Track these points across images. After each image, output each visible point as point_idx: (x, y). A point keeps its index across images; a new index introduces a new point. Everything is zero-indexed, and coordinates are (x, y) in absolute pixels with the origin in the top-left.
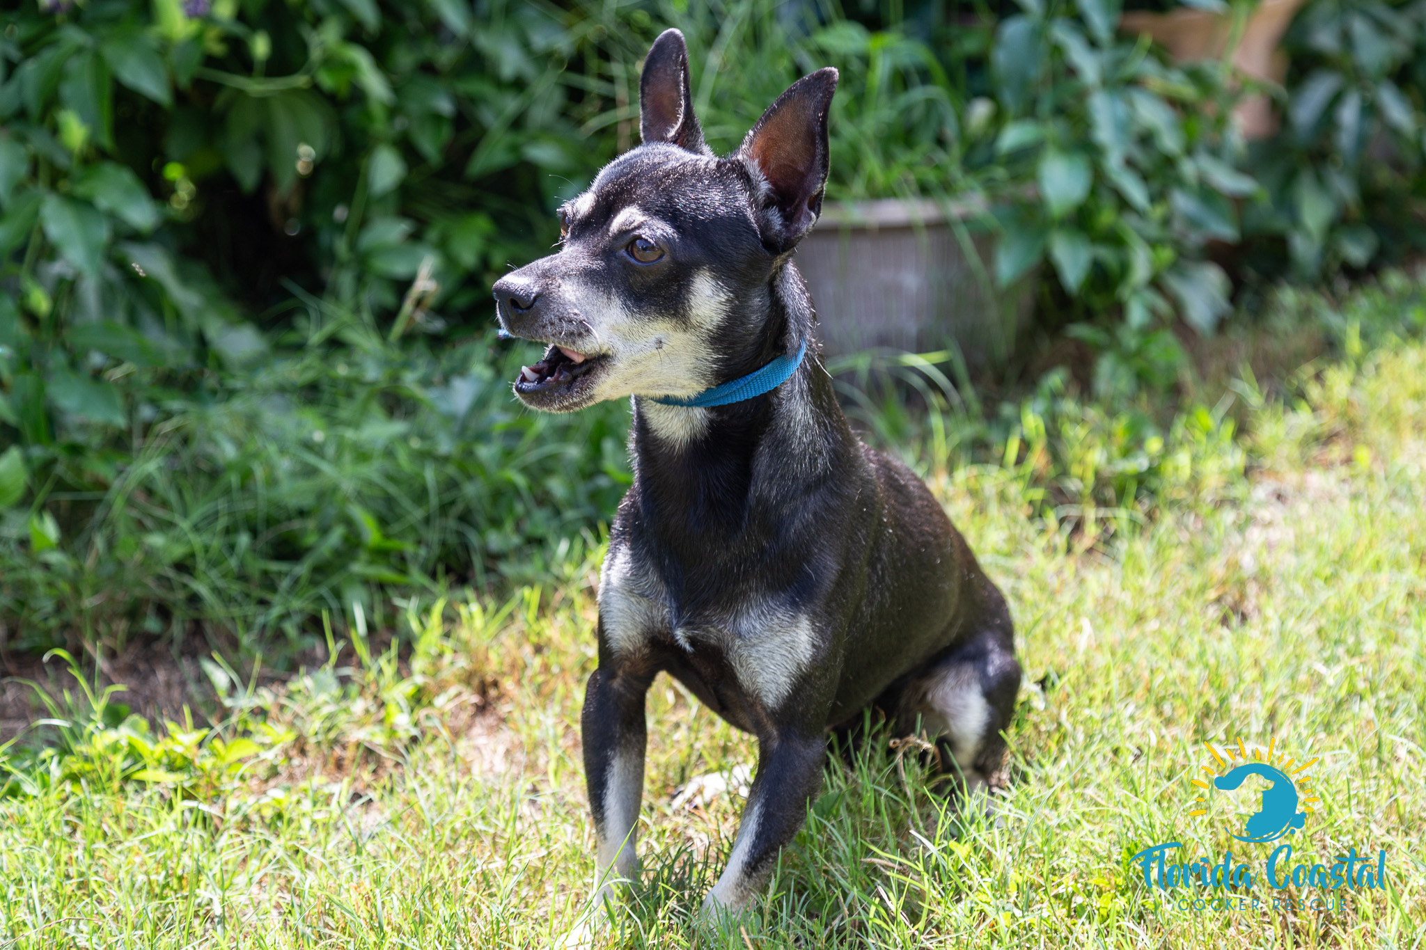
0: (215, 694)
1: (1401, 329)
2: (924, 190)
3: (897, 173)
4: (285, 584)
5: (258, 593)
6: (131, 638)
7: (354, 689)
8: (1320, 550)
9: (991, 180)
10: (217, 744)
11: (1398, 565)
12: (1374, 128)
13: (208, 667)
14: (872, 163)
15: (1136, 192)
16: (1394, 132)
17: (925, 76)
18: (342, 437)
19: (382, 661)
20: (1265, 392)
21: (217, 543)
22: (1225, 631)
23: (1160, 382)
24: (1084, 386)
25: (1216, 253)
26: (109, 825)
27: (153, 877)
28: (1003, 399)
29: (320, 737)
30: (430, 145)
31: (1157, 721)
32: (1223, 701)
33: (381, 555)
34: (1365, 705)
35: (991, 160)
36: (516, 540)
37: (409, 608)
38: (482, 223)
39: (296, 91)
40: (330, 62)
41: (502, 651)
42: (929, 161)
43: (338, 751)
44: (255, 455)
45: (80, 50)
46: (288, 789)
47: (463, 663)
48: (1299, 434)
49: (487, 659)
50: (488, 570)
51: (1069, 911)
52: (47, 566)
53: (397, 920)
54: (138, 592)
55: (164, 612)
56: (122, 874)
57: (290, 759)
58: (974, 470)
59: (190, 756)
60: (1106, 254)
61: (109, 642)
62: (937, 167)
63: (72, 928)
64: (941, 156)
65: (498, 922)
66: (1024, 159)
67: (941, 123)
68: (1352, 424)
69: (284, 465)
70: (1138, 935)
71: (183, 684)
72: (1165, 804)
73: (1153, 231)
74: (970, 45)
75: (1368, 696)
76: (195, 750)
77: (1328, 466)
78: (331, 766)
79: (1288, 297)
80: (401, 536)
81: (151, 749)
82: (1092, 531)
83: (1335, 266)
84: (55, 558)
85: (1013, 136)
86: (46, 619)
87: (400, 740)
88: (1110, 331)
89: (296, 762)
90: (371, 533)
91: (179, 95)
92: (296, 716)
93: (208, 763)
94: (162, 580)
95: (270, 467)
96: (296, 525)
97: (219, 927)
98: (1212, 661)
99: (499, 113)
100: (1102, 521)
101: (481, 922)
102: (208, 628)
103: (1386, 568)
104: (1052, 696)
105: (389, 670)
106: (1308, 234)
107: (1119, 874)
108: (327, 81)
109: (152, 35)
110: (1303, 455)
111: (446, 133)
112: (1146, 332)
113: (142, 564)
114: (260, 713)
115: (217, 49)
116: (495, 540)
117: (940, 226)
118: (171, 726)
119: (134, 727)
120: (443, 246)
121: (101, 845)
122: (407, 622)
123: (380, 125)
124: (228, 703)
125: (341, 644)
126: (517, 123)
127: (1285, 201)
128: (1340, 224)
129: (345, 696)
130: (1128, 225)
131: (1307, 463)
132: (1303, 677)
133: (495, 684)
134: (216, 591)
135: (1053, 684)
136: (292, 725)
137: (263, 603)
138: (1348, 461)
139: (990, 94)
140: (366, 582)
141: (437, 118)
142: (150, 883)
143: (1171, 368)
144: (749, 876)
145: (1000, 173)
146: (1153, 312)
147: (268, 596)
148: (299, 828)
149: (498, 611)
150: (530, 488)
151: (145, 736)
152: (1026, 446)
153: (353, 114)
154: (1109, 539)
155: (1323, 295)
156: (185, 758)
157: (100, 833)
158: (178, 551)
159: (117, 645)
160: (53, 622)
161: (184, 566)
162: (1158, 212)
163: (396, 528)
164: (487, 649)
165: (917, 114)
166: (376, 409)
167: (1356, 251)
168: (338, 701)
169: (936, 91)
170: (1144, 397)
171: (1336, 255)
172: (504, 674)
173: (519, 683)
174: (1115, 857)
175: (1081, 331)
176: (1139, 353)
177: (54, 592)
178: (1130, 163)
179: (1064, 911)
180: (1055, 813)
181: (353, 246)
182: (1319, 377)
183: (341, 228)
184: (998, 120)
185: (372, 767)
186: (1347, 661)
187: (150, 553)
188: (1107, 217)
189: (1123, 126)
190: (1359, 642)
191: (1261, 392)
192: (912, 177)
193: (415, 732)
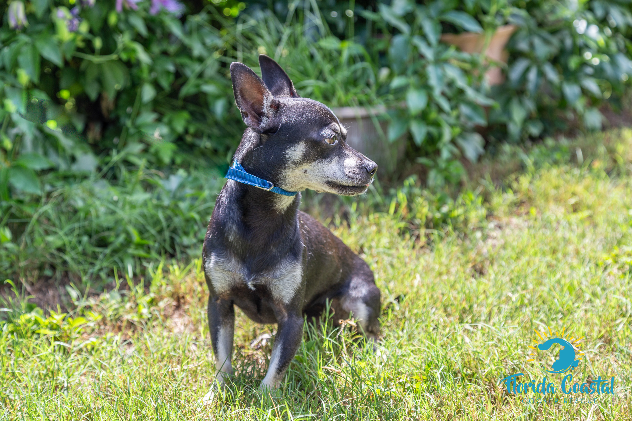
0: (71, 300)
1: (551, 161)
2: (361, 104)
3: (350, 97)
4: (101, 256)
5: (90, 260)
6: (40, 278)
7: (126, 299)
8: (513, 249)
9: (387, 100)
10: (70, 320)
11: (544, 254)
12: (542, 82)
13: (69, 289)
14: (340, 93)
15: (446, 105)
16: (550, 83)
17: (362, 58)
18: (125, 198)
19: (137, 288)
20: (495, 185)
21: (74, 240)
22: (473, 280)
23: (454, 181)
24: (423, 182)
25: (478, 130)
26: (25, 351)
27: (41, 372)
28: (391, 187)
29: (112, 318)
30: (165, 83)
31: (444, 315)
32: (471, 307)
33: (140, 246)
34: (527, 309)
35: (388, 92)
36: (194, 240)
37: (150, 267)
38: (185, 115)
39: (112, 61)
40: (126, 49)
41: (186, 284)
42: (363, 92)
43: (119, 323)
44: (90, 205)
45: (26, 44)
46: (97, 338)
47: (170, 288)
48: (508, 202)
49: (180, 288)
50: (183, 252)
51: (404, 389)
52: (6, 249)
53: (136, 389)
54: (42, 259)
55: (53, 267)
56: (29, 371)
57: (100, 326)
58: (377, 215)
59: (59, 324)
60: (433, 130)
61: (30, 279)
62: (366, 95)
63: (8, 391)
64: (368, 90)
65: (176, 391)
66: (401, 91)
67: (368, 77)
68: (530, 198)
69: (102, 210)
70: (430, 399)
71: (60, 296)
72: (444, 347)
73: (452, 120)
74: (380, 46)
75: (529, 306)
76: (61, 322)
77: (519, 215)
78: (116, 329)
79: (507, 148)
80: (148, 239)
81: (44, 321)
82: (423, 239)
83: (526, 136)
84: (10, 245)
85: (397, 82)
86: (6, 270)
87: (144, 319)
88: (434, 161)
89: (102, 327)
90: (136, 238)
91: (66, 63)
92: (103, 309)
93: (66, 327)
94: (52, 255)
95: (97, 210)
96: (106, 234)
97: (66, 392)
98: (467, 292)
99: (193, 71)
100: (427, 236)
101: (169, 391)
102: (70, 275)
103: (539, 255)
104: (402, 304)
105: (140, 291)
106: (515, 123)
107: (424, 375)
108: (124, 56)
109: (55, 38)
110: (509, 210)
111: (172, 78)
112: (449, 161)
113: (44, 248)
114: (89, 308)
115: (81, 44)
116: (186, 241)
117: (367, 118)
118: (52, 312)
119: (37, 312)
120: (170, 124)
121: (21, 359)
122: (149, 273)
123: (145, 75)
124: (76, 303)
125: (121, 280)
126: (200, 76)
127: (506, 110)
128: (529, 119)
129: (123, 301)
130: (442, 118)
131: (511, 213)
132: (503, 298)
133: (183, 297)
134: (73, 259)
135: (402, 300)
136: (100, 313)
137: (92, 264)
138: (528, 213)
139: (388, 66)
140: (133, 257)
141: (168, 73)
142: (39, 374)
143: (459, 176)
144: (278, 373)
145: (391, 97)
146: (452, 152)
147: (94, 261)
148: (101, 353)
149: (185, 268)
150: (201, 220)
151: (41, 316)
152: (398, 205)
153: (135, 71)
154: (429, 243)
155: (521, 148)
156: (57, 325)
157: (21, 354)
158: (59, 243)
159: (34, 280)
160: (9, 271)
161: (61, 250)
162: (454, 113)
163: (146, 235)
164: (180, 284)
165: (359, 73)
166: (139, 188)
167: (535, 130)
168: (119, 303)
169: (367, 64)
170: (447, 187)
171: (527, 132)
172: (186, 294)
173: (192, 297)
174: (423, 368)
175: (423, 160)
176: (446, 169)
177: (10, 259)
178: (443, 94)
179: (402, 389)
180: (400, 350)
181: (133, 124)
182: (517, 180)
183: (129, 116)
184: (391, 76)
185: (132, 330)
186: (521, 292)
187: (47, 244)
188: (433, 115)
189: (441, 78)
190: (526, 285)
191: (493, 185)
192: (356, 99)
193: (150, 316)
